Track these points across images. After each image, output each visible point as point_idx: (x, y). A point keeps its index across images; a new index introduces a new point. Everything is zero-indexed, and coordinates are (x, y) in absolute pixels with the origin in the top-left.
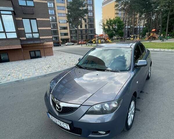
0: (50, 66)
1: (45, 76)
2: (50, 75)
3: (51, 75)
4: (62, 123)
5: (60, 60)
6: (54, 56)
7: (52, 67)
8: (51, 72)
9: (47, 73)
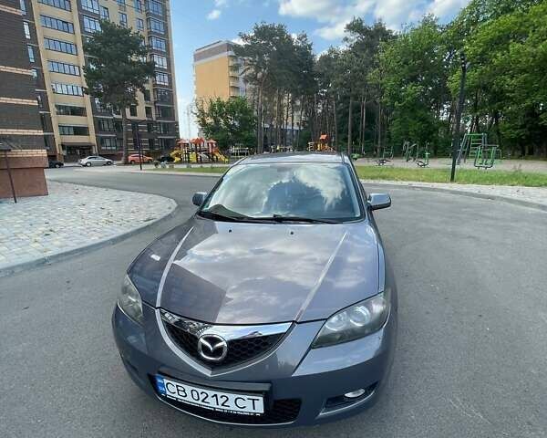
0: (51, 231)
1: (42, 263)
2: (60, 259)
3: (64, 258)
4: (232, 397)
5: (83, 211)
6: (52, 196)
7: (61, 231)
8: (64, 250)
9: (49, 254)
